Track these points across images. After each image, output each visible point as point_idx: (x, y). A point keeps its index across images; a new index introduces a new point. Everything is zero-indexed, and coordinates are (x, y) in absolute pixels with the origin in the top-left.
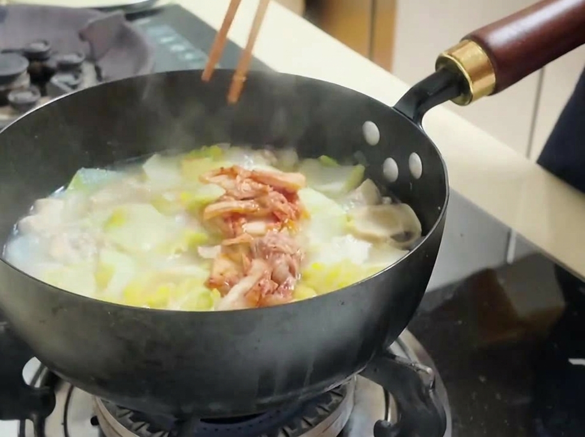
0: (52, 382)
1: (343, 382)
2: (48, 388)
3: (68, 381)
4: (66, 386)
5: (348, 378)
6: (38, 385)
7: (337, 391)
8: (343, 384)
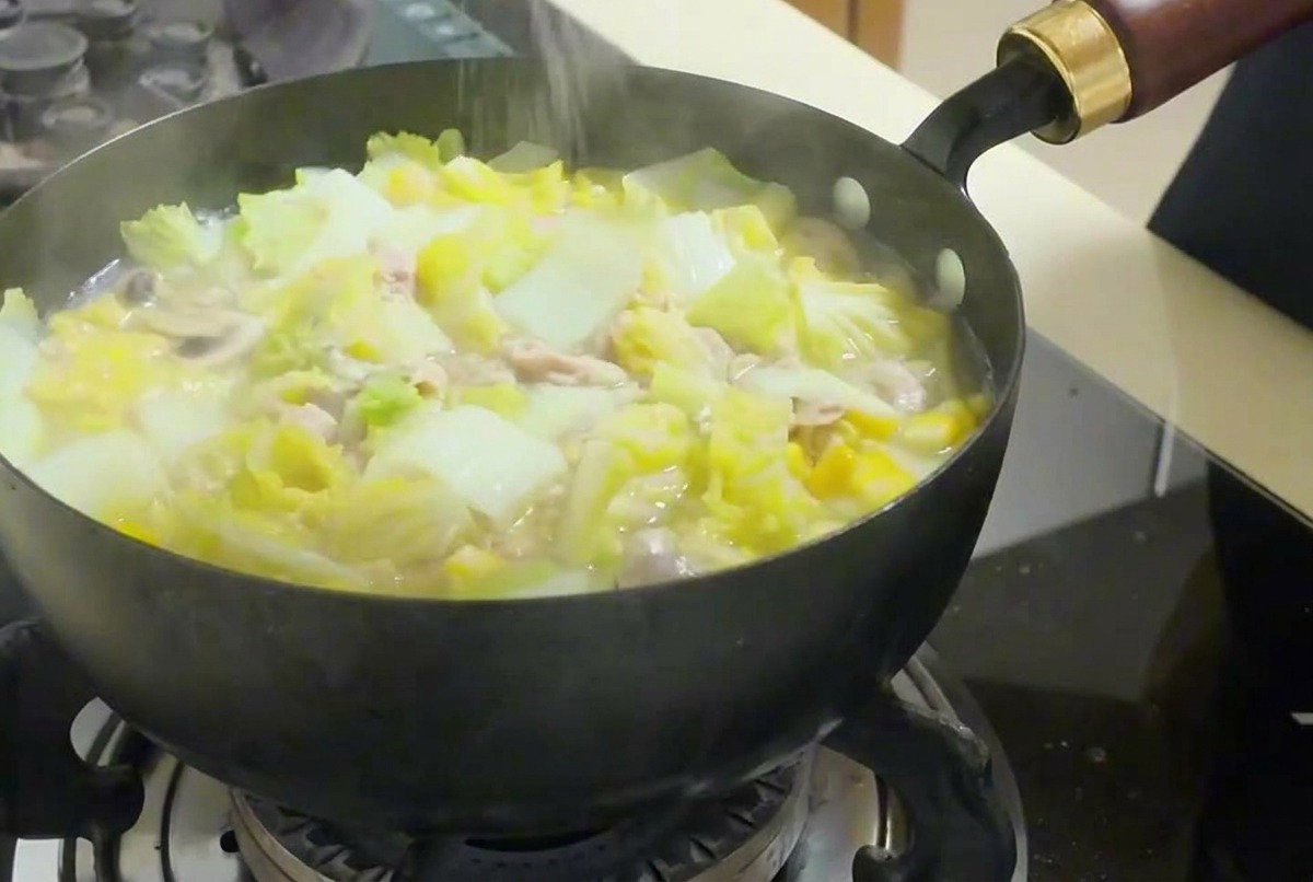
0: (137, 755)
1: (786, 760)
2: (125, 767)
3: (172, 753)
4: (166, 765)
5: (798, 752)
6: (104, 760)
7: (772, 780)
8: (786, 766)
